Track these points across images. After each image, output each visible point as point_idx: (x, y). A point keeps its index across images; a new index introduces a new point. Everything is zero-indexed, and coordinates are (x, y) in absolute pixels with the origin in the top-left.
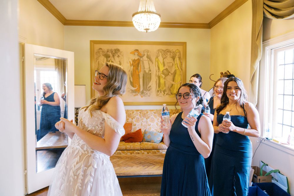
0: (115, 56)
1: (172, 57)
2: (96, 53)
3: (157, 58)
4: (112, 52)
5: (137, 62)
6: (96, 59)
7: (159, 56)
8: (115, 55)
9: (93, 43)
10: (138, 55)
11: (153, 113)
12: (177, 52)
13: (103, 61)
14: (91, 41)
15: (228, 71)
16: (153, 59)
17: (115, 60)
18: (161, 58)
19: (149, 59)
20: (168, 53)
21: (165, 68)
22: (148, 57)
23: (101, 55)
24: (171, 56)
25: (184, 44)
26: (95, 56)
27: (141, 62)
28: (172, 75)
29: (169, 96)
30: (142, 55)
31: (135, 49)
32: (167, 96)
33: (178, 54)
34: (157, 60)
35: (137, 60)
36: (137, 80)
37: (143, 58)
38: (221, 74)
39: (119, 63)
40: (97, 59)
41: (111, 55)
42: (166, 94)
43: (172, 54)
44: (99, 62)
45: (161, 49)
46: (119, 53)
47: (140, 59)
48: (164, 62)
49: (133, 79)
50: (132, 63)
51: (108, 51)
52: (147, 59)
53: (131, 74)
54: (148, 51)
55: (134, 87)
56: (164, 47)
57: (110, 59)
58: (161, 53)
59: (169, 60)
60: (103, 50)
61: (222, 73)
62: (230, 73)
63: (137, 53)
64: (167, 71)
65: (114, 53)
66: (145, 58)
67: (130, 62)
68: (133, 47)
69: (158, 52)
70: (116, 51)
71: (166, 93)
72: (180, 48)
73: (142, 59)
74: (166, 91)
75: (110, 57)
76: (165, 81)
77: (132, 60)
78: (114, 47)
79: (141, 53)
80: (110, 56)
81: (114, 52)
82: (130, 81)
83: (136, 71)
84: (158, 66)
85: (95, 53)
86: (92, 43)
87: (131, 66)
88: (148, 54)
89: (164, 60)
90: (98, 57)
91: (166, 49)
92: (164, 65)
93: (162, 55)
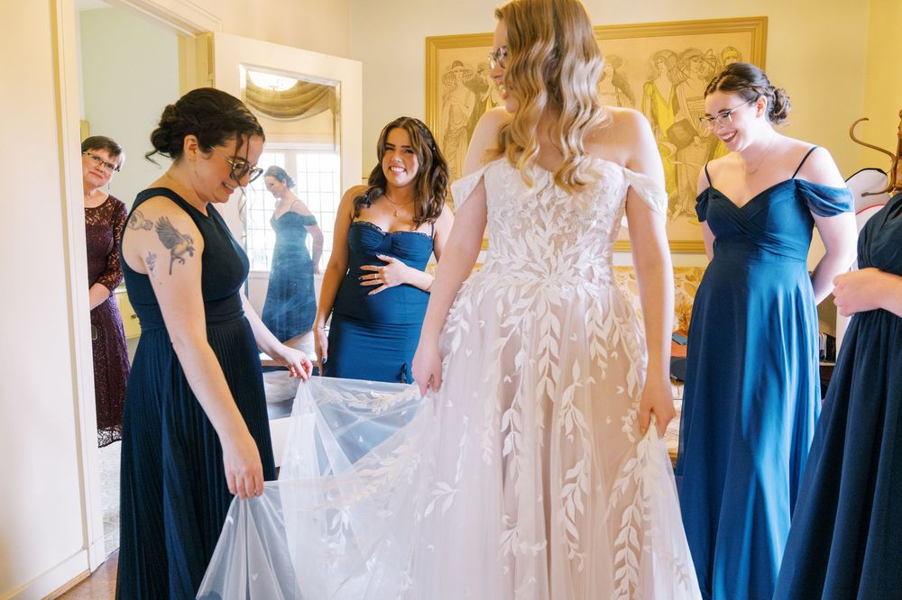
1: (707, 79)
2: (445, 77)
3: (651, 83)
6: (443, 98)
7: (659, 75)
9: (436, 44)
11: (627, 277)
12: (728, 58)
13: (465, 102)
14: (429, 40)
16: (636, 87)
18: (664, 86)
19: (620, 90)
20: (693, 63)
21: (679, 118)
22: (618, 82)
23: (460, 83)
24: (705, 74)
25: (758, 25)
26: (442, 89)
28: (705, 145)
29: (689, 219)
32: (684, 219)
34: (650, 90)
38: (901, 116)
40: (446, 98)
41: (492, 83)
42: (677, 213)
43: (706, 65)
44: (452, 106)
45: (667, 51)
48: (675, 97)
51: (482, 70)
52: (613, 90)
54: (617, 61)
56: (678, 44)
57: (487, 94)
58: (667, 64)
59: (695, 87)
60: (466, 68)
64: (685, 129)
66: (606, 86)
69: (653, 63)
71: (679, 208)
72: (741, 41)
74: (680, 201)
75: (489, 90)
76: (676, 165)
80: (488, 87)
84: (652, 112)
85: (440, 78)
86: (433, 47)
88: (617, 70)
89: (675, 90)
90: (450, 92)
91: (688, 48)
92: (676, 109)
93: (669, 71)
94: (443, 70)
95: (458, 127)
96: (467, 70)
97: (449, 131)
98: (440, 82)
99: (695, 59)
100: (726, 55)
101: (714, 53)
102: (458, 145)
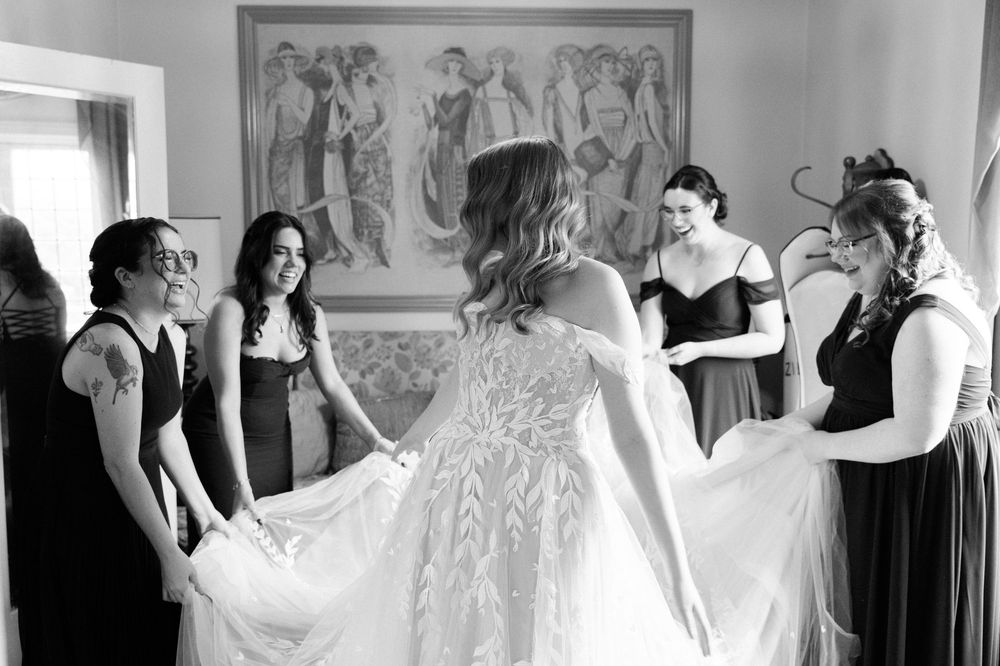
0: (353, 78)
1: (622, 85)
2: (268, 64)
3: (552, 87)
4: (342, 59)
5: (456, 109)
6: (267, 94)
7: (563, 77)
8: (357, 75)
9: (252, 16)
10: (461, 74)
12: (647, 59)
13: (298, 101)
14: (242, 10)
15: (883, 152)
16: (535, 90)
17: (354, 99)
18: (569, 90)
19: (513, 95)
20: (604, 64)
21: (589, 135)
22: (511, 84)
23: (290, 74)
24: (620, 77)
25: (681, 21)
26: (264, 82)
27: (476, 110)
28: (622, 171)
30: (482, 77)
31: (447, 47)
33: (650, 68)
34: (551, 95)
35: (457, 98)
36: (458, 195)
37: (484, 90)
38: (846, 165)
39: (374, 111)
40: (271, 95)
41: (336, 76)
43: (620, 66)
44: (279, 107)
45: (572, 46)
46: (373, 66)
47: (471, 92)
48: (583, 108)
49: (439, 188)
50: (432, 113)
51: (322, 58)
52: (503, 93)
53: (431, 162)
54: (508, 56)
55: (444, 227)
56: (585, 37)
57: (331, 92)
58: (572, 62)
59: (607, 94)
60: (299, 53)
61: (853, 160)
62: (890, 161)
63: (459, 66)
65: (350, 68)
66: (495, 88)
67: (424, 106)
68: (439, 37)
69: (554, 60)
70: (359, 56)
71: (593, 252)
72: (662, 38)
73: (480, 93)
74: (594, 243)
75: (333, 85)
76: (588, 197)
77: (434, 98)
78: (347, 36)
79: (476, 63)
80: (331, 81)
81: (348, 60)
82: (427, 199)
83: (451, 153)
84: (555, 126)
86: (248, 21)
87: (429, 127)
88: (509, 68)
89: (583, 97)
90: (276, 85)
91: (597, 42)
92: (585, 124)
93: (575, 72)
94: (264, 53)
95: (292, 136)
96: (300, 57)
97: (276, 142)
98: (261, 73)
99: (607, 58)
100: (644, 56)
101: (631, 52)
102: (290, 163)
